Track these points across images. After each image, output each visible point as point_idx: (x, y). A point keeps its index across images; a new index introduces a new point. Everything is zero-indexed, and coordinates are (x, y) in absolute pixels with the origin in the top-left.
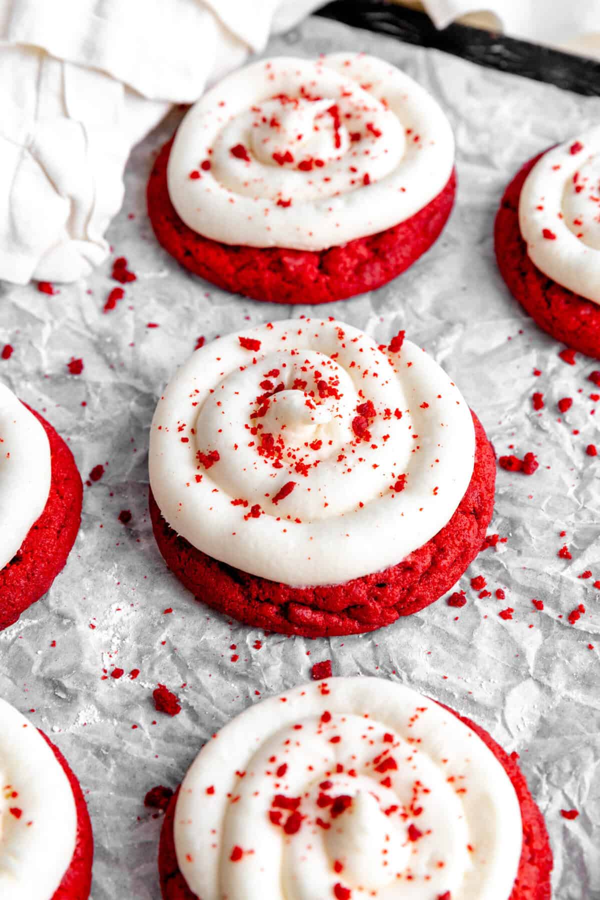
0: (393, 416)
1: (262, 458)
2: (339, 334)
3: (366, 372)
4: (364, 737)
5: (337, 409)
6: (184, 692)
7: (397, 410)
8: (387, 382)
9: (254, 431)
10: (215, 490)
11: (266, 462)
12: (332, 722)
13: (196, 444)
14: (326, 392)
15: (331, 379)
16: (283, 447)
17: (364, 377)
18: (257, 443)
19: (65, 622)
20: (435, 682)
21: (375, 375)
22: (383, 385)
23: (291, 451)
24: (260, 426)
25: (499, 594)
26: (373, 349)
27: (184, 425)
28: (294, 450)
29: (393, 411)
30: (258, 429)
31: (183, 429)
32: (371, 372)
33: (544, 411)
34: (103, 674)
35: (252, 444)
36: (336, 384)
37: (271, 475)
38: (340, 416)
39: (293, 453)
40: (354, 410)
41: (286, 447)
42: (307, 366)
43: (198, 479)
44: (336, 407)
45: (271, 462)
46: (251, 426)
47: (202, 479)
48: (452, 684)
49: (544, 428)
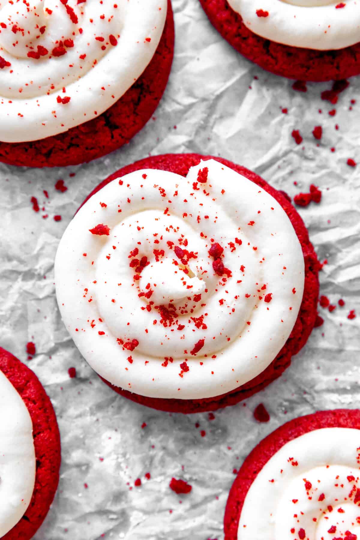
0: (236, 245)
1: (169, 329)
2: (161, 192)
3: (199, 218)
4: (337, 485)
5: (201, 268)
6: (185, 473)
7: (236, 239)
8: (216, 218)
9: (149, 309)
10: (146, 362)
11: (172, 330)
12: (313, 486)
13: (112, 333)
14: (185, 258)
15: (180, 240)
16: (175, 309)
17: (199, 222)
18: (159, 318)
19: (84, 468)
20: (332, 387)
21: (207, 217)
22: (215, 222)
23: (182, 309)
24: (152, 303)
25: (341, 303)
26: (192, 194)
27: (93, 321)
28: (184, 308)
29: (234, 241)
30: (151, 305)
31: (95, 325)
32: (202, 217)
33: (304, 144)
34: (128, 487)
35: (155, 322)
36: (186, 243)
37: (182, 338)
38: (206, 272)
39: (184, 310)
40: (209, 257)
41: (177, 308)
42: (158, 238)
43: (130, 360)
44: (199, 267)
45: (175, 327)
46: (145, 306)
47: (132, 359)
48: (343, 382)
49: (310, 157)
